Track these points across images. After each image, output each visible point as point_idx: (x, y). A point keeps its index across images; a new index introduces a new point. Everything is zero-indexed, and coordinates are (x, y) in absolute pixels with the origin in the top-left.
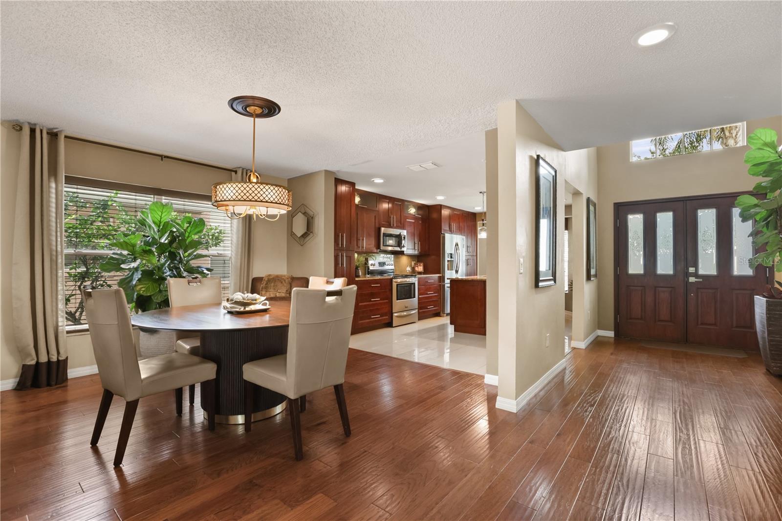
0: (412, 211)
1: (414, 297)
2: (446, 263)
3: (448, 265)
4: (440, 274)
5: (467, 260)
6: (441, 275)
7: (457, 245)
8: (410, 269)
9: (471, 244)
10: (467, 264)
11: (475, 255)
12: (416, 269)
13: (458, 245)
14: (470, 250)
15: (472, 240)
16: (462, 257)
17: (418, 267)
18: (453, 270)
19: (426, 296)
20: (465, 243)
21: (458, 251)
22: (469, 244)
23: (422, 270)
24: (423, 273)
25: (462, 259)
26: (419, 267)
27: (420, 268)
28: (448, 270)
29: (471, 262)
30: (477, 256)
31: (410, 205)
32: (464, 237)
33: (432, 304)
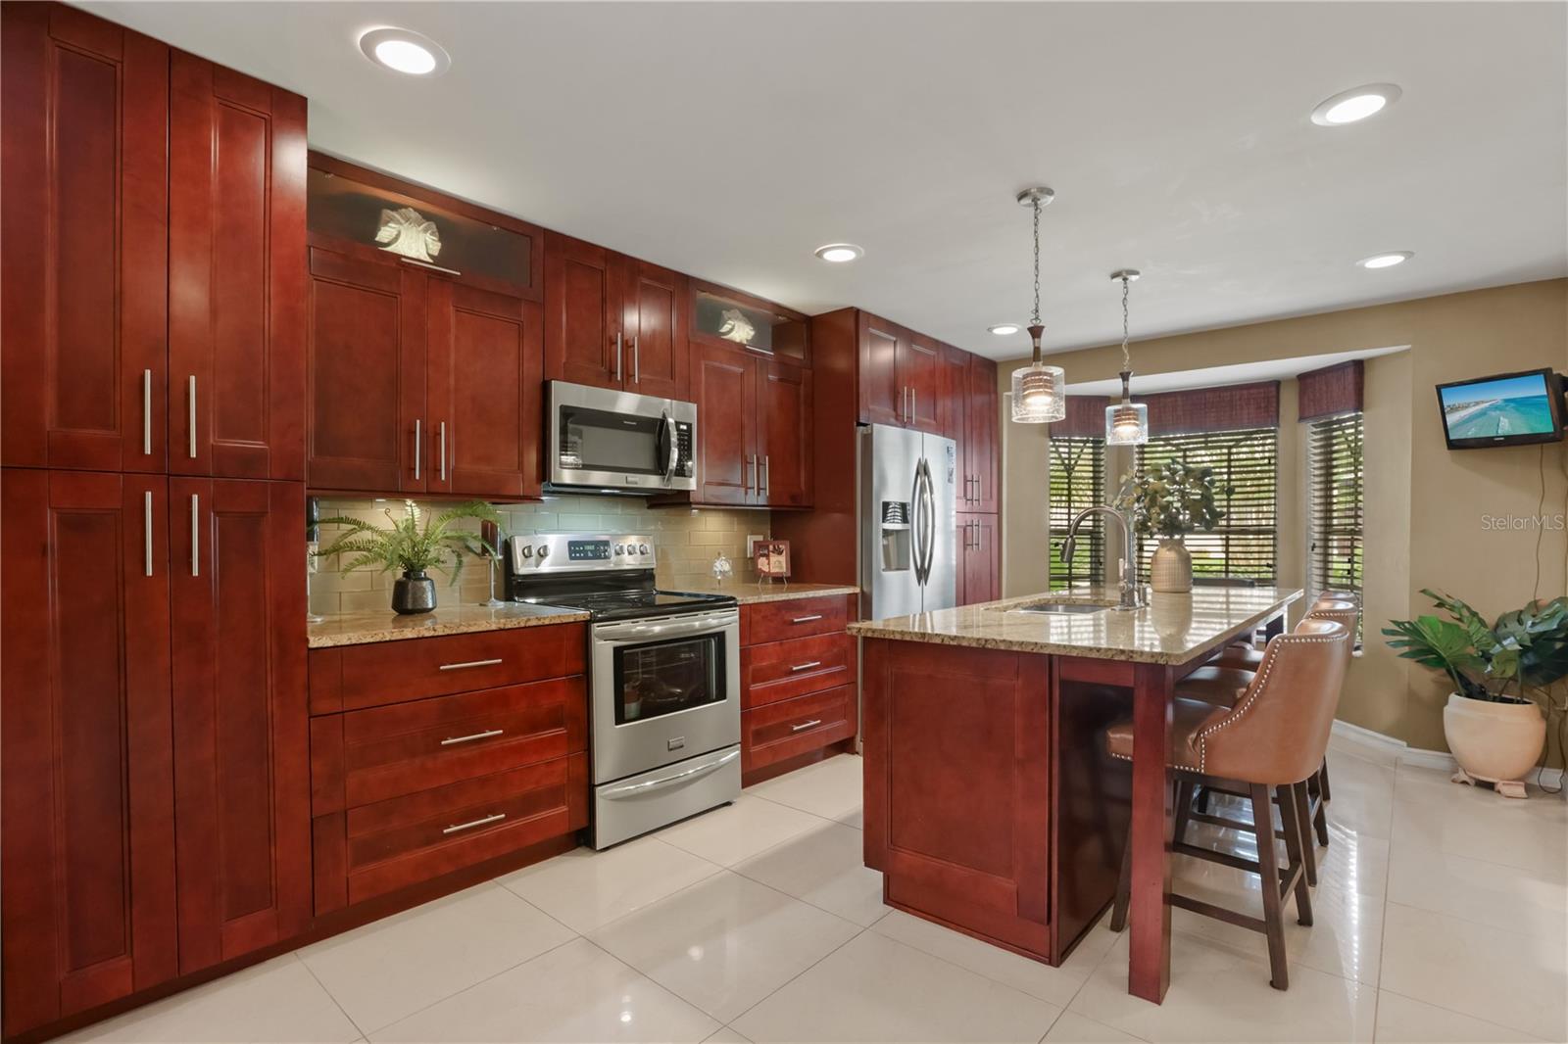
0: (740, 332)
1: (722, 694)
2: (879, 542)
3: (886, 548)
4: (854, 584)
5: (964, 531)
6: (857, 590)
7: (923, 470)
8: (727, 567)
9: (981, 471)
10: (965, 545)
11: (994, 509)
12: (762, 563)
13: (926, 472)
14: (975, 491)
15: (981, 453)
16: (947, 517)
17: (767, 556)
18: (907, 568)
19: (783, 681)
20: (954, 464)
21: (927, 496)
22: (973, 471)
23: (784, 570)
24: (788, 578)
25: (947, 524)
26: (774, 558)
27: (777, 563)
28: (888, 568)
29: (978, 535)
30: (999, 513)
31: (729, 308)
32: (954, 442)
33: (816, 708)
